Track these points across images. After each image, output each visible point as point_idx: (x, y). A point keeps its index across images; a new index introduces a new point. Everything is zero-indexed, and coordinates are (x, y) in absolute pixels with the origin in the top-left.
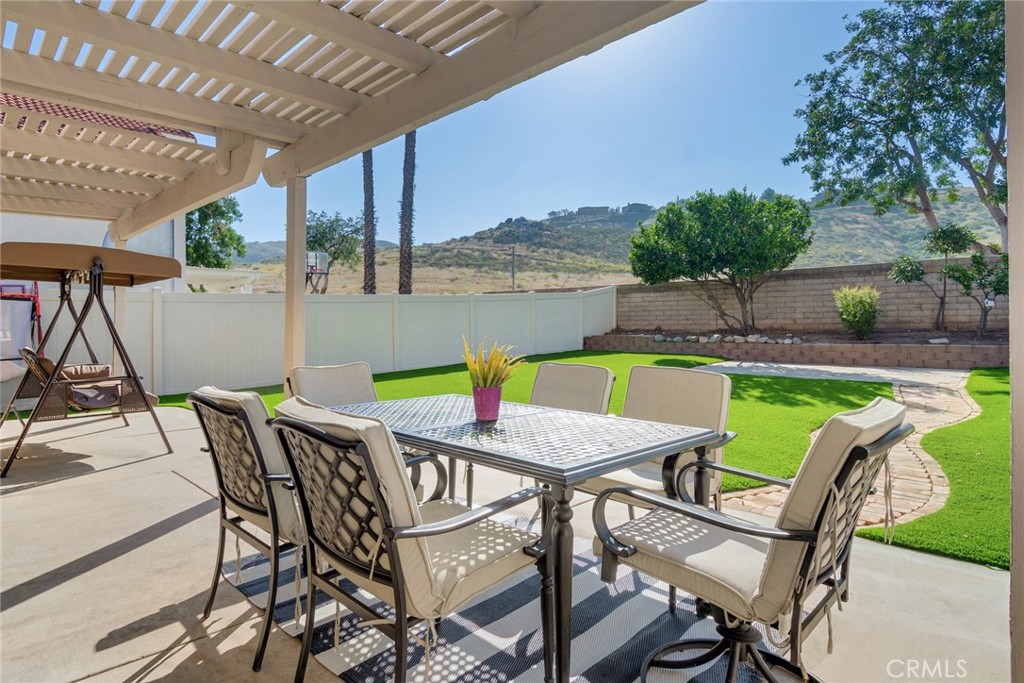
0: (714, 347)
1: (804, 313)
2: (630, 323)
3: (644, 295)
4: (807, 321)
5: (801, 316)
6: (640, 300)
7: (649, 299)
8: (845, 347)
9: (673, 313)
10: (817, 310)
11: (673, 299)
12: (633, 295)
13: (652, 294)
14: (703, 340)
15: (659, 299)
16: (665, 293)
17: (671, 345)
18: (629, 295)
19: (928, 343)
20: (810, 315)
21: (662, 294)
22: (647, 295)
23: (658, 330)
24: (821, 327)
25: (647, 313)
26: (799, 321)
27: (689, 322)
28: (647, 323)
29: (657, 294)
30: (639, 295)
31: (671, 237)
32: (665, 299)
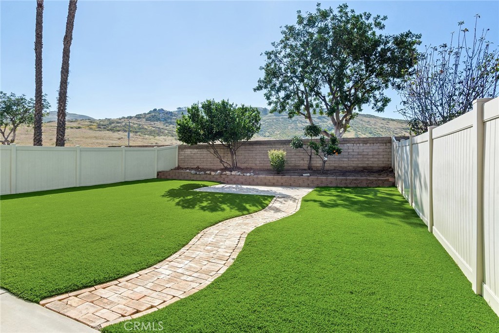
0: (217, 177)
1: (260, 161)
2: (185, 164)
3: (192, 150)
4: (261, 165)
5: (258, 162)
6: (189, 153)
7: (194, 152)
8: (270, 177)
9: (205, 160)
10: (265, 160)
11: (205, 152)
12: (187, 150)
13: (195, 150)
14: (213, 173)
15: (199, 152)
16: (201, 150)
17: (198, 176)
18: (184, 150)
19: (302, 176)
20: (262, 162)
21: (200, 150)
22: (193, 150)
23: (197, 169)
24: (266, 168)
25: (193, 160)
26: (258, 165)
27: (212, 164)
28: (193, 164)
29: (198, 150)
30: (189, 150)
31: (193, 121)
32: (201, 153)
